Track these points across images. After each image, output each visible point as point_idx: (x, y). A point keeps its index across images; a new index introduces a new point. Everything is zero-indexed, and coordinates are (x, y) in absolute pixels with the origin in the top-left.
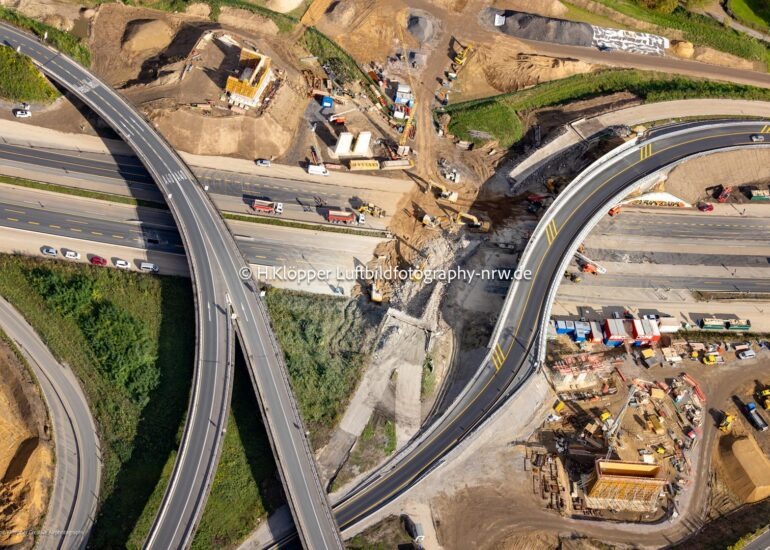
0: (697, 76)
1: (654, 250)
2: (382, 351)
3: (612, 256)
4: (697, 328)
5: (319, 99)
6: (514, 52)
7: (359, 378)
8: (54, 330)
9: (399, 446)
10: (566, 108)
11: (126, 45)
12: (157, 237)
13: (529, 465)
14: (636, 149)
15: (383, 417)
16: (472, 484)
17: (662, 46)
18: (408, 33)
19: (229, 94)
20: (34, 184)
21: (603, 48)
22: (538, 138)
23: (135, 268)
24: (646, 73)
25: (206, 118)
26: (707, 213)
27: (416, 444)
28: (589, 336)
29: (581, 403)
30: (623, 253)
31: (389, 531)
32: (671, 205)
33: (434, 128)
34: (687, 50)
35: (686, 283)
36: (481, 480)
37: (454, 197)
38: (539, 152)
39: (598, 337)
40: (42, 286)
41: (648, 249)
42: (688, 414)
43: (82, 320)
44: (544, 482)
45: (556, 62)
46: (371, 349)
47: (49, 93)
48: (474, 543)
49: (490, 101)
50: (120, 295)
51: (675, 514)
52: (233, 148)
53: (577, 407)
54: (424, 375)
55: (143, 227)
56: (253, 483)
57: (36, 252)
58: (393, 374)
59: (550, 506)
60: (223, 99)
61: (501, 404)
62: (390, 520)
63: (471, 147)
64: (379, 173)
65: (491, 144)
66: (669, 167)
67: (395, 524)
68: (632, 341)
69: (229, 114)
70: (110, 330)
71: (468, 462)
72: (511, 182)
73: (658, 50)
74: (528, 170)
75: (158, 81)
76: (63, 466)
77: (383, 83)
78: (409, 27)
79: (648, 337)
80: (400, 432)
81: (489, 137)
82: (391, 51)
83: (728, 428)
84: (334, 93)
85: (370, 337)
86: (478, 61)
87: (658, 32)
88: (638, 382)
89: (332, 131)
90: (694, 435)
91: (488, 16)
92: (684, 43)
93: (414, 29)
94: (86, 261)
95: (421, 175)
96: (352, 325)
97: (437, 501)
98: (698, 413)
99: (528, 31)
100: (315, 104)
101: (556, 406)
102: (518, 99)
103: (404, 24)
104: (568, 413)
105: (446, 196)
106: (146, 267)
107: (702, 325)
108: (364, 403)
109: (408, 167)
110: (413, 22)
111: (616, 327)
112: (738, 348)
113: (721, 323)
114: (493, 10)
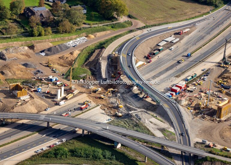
2: (142, 120)
6: (58, 58)
7: (146, 127)
9: (174, 133)
10: (90, 60)
12: (54, 135)
13: (203, 119)
14: (121, 56)
15: (163, 130)
16: (198, 129)
17: (85, 39)
18: (28, 68)
21: (74, 47)
22: (94, 69)
23: (61, 143)
26: (151, 62)
27: (177, 130)
28: (172, 95)
29: (191, 105)
31: (198, 146)
32: (142, 65)
34: (92, 36)
35: (170, 76)
36: (199, 128)
37: (100, 89)
38: (102, 70)
39: (174, 93)
41: (153, 75)
43: (72, 155)
44: (210, 120)
45: (71, 54)
46: (138, 121)
48: (216, 138)
53: (192, 107)
54: (156, 119)
55: (47, 136)
58: (151, 122)
59: (219, 122)
60: (20, 100)
64: (75, 96)
65: (88, 76)
67: (197, 144)
68: (181, 90)
69: (26, 102)
70: (83, 151)
72: (105, 80)
73: (86, 40)
74: (106, 75)
77: (43, 79)
78: (26, 67)
79: (184, 86)
80: (170, 130)
81: (85, 74)
82: (32, 73)
83: (224, 92)
84: (36, 88)
85: (135, 119)
86: (54, 64)
87: (79, 37)
88: (195, 95)
89: (49, 96)
90: (221, 96)
91: (38, 55)
92: (89, 35)
93: (28, 66)
94: (49, 148)
95: (83, 91)
96: (126, 121)
97: (197, 136)
98: (215, 93)
99: (54, 52)
100: (36, 93)
101: (188, 109)
102: (76, 66)
103: (24, 67)
104: (193, 109)
105: (98, 90)
106: (64, 140)
107: (188, 80)
108: (155, 130)
109: (78, 92)
110: (26, 65)
111: (174, 88)
112: (202, 78)
113: (191, 77)
114: (37, 53)
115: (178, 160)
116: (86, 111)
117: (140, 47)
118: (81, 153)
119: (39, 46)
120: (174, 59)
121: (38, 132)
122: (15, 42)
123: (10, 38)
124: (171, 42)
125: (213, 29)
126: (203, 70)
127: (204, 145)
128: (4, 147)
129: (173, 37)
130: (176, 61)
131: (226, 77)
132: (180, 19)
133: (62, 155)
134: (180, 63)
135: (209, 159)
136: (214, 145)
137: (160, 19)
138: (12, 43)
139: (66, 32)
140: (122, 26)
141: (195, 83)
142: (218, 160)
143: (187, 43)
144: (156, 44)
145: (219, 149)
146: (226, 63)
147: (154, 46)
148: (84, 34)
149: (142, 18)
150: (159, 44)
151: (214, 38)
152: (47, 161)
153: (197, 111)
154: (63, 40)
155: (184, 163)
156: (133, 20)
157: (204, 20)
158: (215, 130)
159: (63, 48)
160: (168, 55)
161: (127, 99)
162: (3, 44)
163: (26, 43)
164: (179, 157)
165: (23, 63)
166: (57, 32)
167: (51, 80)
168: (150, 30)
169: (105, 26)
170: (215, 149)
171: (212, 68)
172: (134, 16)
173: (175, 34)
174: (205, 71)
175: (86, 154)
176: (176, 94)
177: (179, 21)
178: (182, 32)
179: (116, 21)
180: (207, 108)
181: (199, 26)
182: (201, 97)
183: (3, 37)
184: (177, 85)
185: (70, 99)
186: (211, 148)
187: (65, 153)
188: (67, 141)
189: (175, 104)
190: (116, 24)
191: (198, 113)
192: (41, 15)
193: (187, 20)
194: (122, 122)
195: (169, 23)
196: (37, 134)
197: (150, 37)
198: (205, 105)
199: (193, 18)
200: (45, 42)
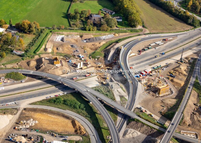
0: (122, 38)
1: (138, 62)
2: (113, 88)
3: (133, 65)
4: (153, 69)
5: (68, 62)
6: (92, 45)
7: (113, 93)
8: (60, 107)
9: (127, 100)
10: (107, 48)
11: (30, 66)
12: (62, 89)
13: (148, 94)
14: (124, 49)
15: (121, 97)
16: (142, 100)
17: (113, 36)
18: (72, 48)
19: (55, 65)
20: (36, 90)
21: (104, 39)
22: (107, 54)
23: (63, 94)
24: (114, 40)
25: (55, 70)
26: (141, 55)
27: (129, 98)
28: (140, 76)
29: (147, 84)
30: (134, 64)
31: (136, 110)
32: (134, 55)
33: (90, 59)
34: (117, 35)
35: (147, 64)
37: (102, 66)
38: (109, 55)
39: (141, 75)
40: (52, 101)
41: (137, 62)
42: (163, 79)
43: (63, 104)
44: (152, 95)
45: (100, 43)
46: (111, 89)
47: (25, 77)
48: (150, 107)
49: (95, 52)
50: (66, 98)
51: (173, 92)
52: (62, 73)
54: (122, 89)
55: (59, 89)
56: (111, 113)
57: (45, 98)
58: (118, 91)
59: (156, 97)
60: (55, 66)
61: (137, 88)
62: (135, 109)
63: (98, 59)
64: (87, 68)
65: (101, 57)
66: (131, 49)
67: (136, 109)
68: (147, 74)
69: (58, 68)
70: (70, 102)
71: (139, 97)
72: (109, 61)
74: (110, 58)
75: (41, 68)
76: (81, 122)
77: (76, 56)
78: (72, 47)
79: (149, 72)
80: (126, 97)
81: (100, 56)
82: (72, 51)
83: (170, 79)
84: (70, 60)
85: (109, 87)
86: (87, 48)
87: (110, 34)
88: (152, 78)
89: (74, 65)
90: (167, 81)
91: (83, 41)
92: (116, 34)
93: (73, 47)
94: (55, 96)
95: (94, 66)
96: (105, 88)
97: (139, 104)
98: (164, 79)
99: (91, 41)
100: (68, 63)
101: (144, 86)
102: (98, 50)
103: (71, 47)
104: (147, 86)
105: (101, 67)
106: (65, 93)
107: (154, 68)
108: (117, 96)
109: (91, 65)
110: (72, 46)
111: (143, 72)
112: (162, 69)
113: (157, 67)
114: (82, 40)
115: (120, 117)
116: (88, 78)
117: (137, 45)
118: (68, 103)
119: (85, 37)
120: (154, 54)
121: (55, 86)
122: (74, 33)
123: (73, 30)
124: (158, 44)
125: (186, 40)
126: (166, 64)
127: (140, 110)
128: (32, 92)
129: (161, 42)
130: (155, 56)
131: (176, 70)
132: (171, 32)
133: (58, 102)
134: (156, 57)
135: (135, 120)
136: (146, 111)
137: (160, 30)
138: (72, 33)
139: (104, 30)
140: (136, 31)
141: (157, 71)
142: (141, 122)
143: (166, 46)
144: (149, 44)
145: (148, 114)
146: (182, 62)
147: (147, 45)
148: (114, 33)
149: (150, 28)
150: (151, 45)
151: (184, 45)
152: (48, 105)
153: (148, 88)
154: (101, 35)
155: (123, 119)
156: (144, 29)
157: (184, 34)
158: (152, 101)
159: (97, 39)
160: (152, 52)
161: (115, 74)
162: (67, 32)
163: (80, 34)
164: (121, 115)
165: (71, 45)
166: (99, 30)
167: (80, 57)
168: (150, 36)
169: (127, 30)
170: (145, 113)
171: (172, 63)
172: (146, 27)
173: (163, 40)
174: (167, 64)
175: (71, 104)
176: (143, 76)
177: (169, 33)
178: (167, 39)
179: (135, 28)
180: (155, 87)
181: (179, 37)
182: (155, 80)
183: (70, 29)
184: (145, 71)
185: (84, 69)
186: (143, 113)
187: (60, 102)
188: (67, 94)
189: (137, 82)
190: (134, 30)
191: (148, 89)
192: (94, 20)
193: (174, 32)
194: (102, 88)
195: (164, 33)
196: (54, 87)
197: (147, 40)
198: (154, 85)
199: (178, 32)
200: (90, 34)
